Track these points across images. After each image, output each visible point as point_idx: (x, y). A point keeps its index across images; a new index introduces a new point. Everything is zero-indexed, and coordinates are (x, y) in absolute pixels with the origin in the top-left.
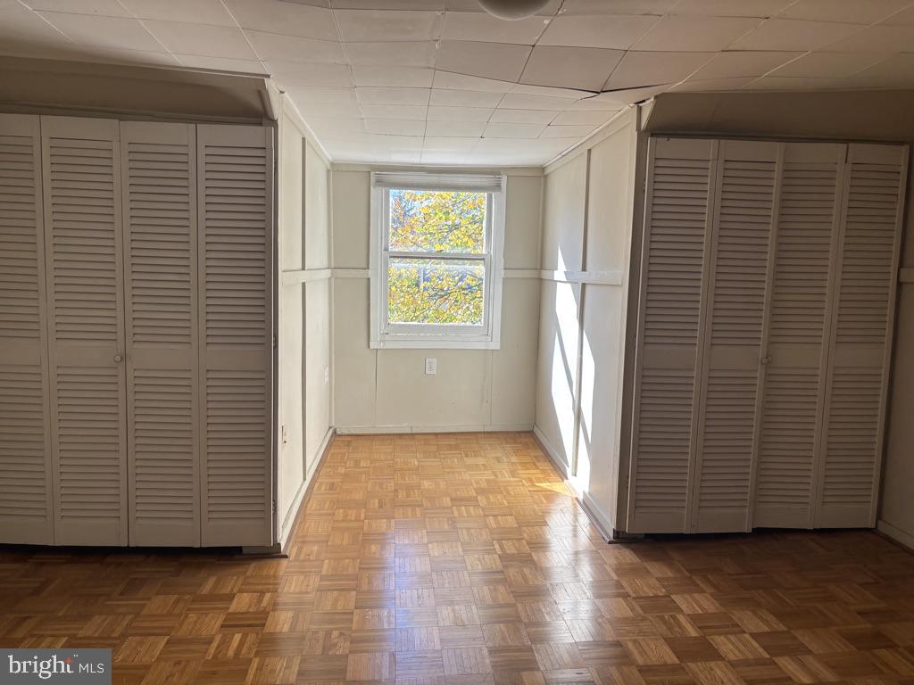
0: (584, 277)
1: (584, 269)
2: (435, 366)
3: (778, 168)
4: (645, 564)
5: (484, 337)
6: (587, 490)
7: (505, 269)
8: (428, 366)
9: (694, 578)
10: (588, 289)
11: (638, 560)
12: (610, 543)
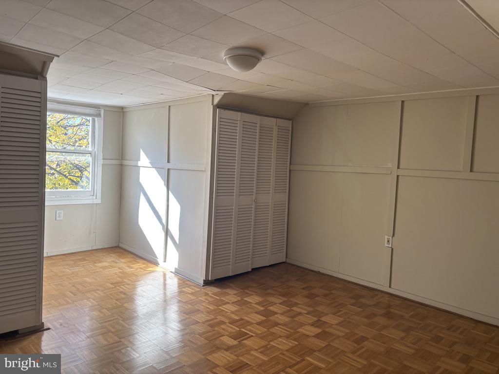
0: (169, 166)
1: (168, 162)
2: (62, 215)
3: (258, 125)
4: (224, 290)
5: (91, 197)
6: (177, 267)
7: (103, 159)
8: (57, 215)
9: (245, 291)
10: (172, 172)
11: (219, 290)
12: (203, 286)
